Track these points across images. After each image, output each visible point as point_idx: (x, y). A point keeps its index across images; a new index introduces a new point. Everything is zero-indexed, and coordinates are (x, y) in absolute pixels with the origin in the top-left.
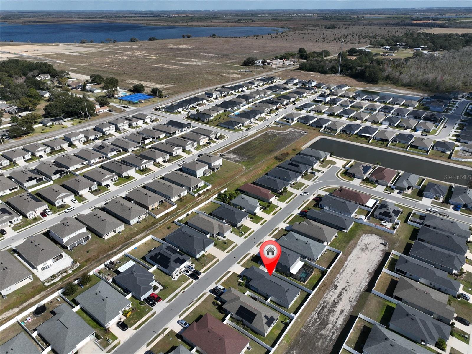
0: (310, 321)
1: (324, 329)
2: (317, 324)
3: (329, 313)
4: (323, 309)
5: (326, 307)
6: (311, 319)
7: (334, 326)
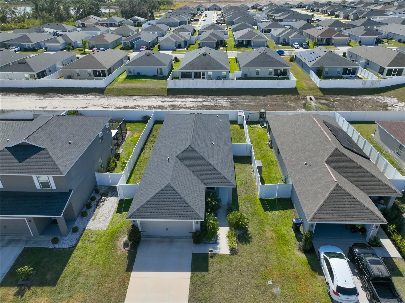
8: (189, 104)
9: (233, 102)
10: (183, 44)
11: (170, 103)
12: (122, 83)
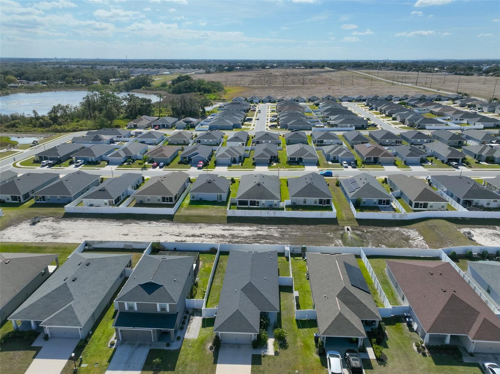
8: (246, 234)
9: (282, 232)
10: (237, 159)
11: (230, 232)
12: (187, 209)
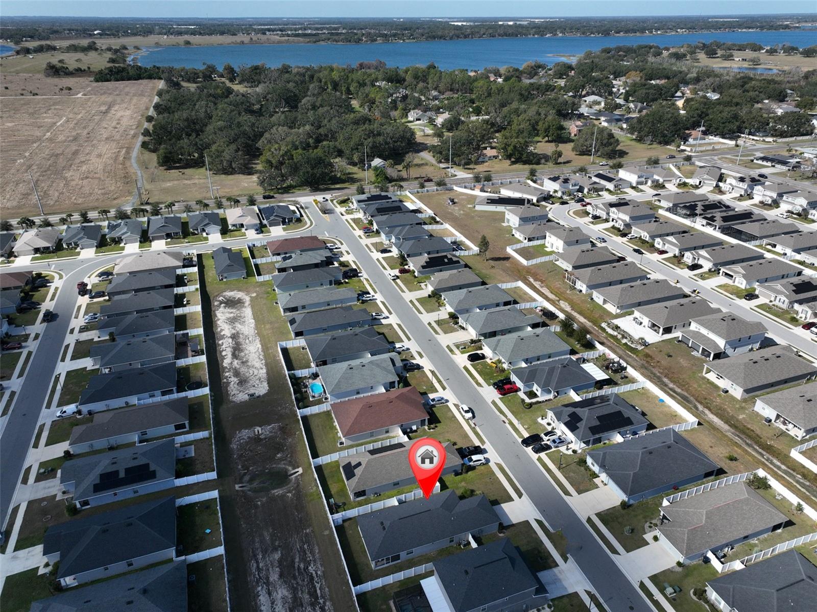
0: (312, 552)
1: (280, 561)
2: (297, 560)
3: (295, 598)
4: (313, 594)
5: (313, 605)
6: (314, 556)
7: (268, 583)
